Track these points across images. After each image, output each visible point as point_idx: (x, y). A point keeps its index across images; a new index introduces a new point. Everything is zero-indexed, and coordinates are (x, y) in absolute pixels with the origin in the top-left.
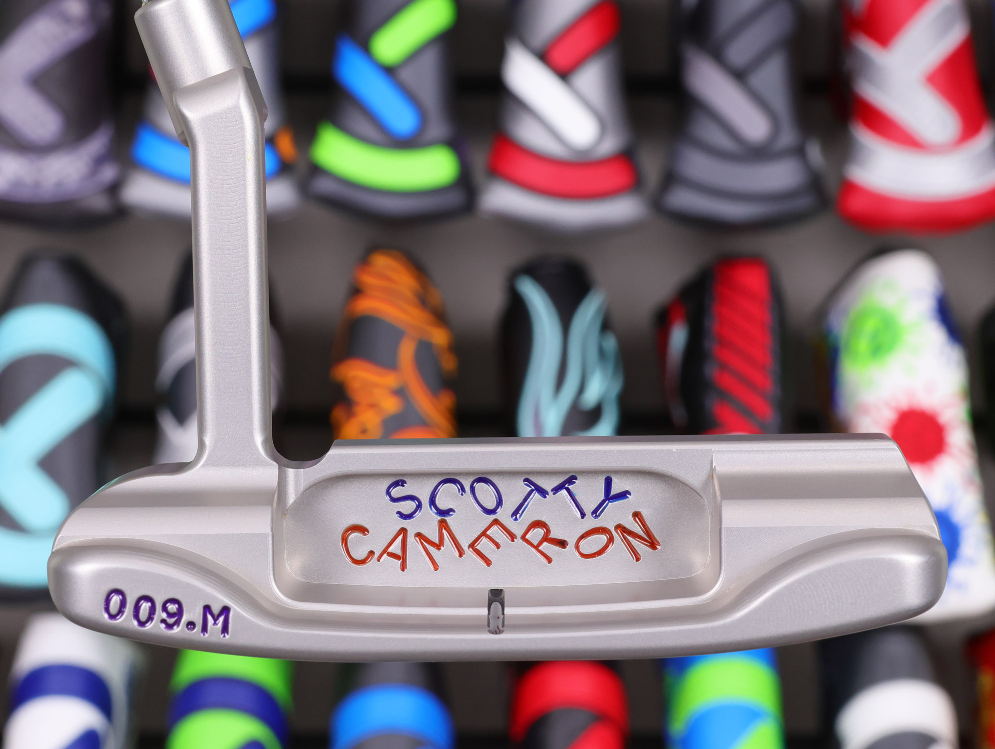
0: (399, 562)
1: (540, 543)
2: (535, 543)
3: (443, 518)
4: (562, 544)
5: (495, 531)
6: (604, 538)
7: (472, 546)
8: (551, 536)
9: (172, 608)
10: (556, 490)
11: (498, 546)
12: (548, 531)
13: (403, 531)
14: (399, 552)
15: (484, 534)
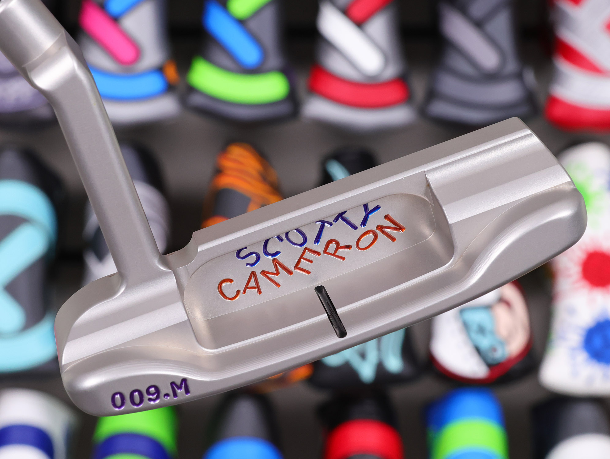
0: (256, 290)
1: (336, 251)
2: (333, 253)
3: (274, 258)
4: (349, 247)
5: (308, 255)
6: (371, 235)
7: (296, 267)
8: (340, 245)
9: (152, 390)
10: (336, 220)
11: (311, 262)
12: (337, 243)
13: (253, 273)
14: (254, 285)
15: (301, 257)
